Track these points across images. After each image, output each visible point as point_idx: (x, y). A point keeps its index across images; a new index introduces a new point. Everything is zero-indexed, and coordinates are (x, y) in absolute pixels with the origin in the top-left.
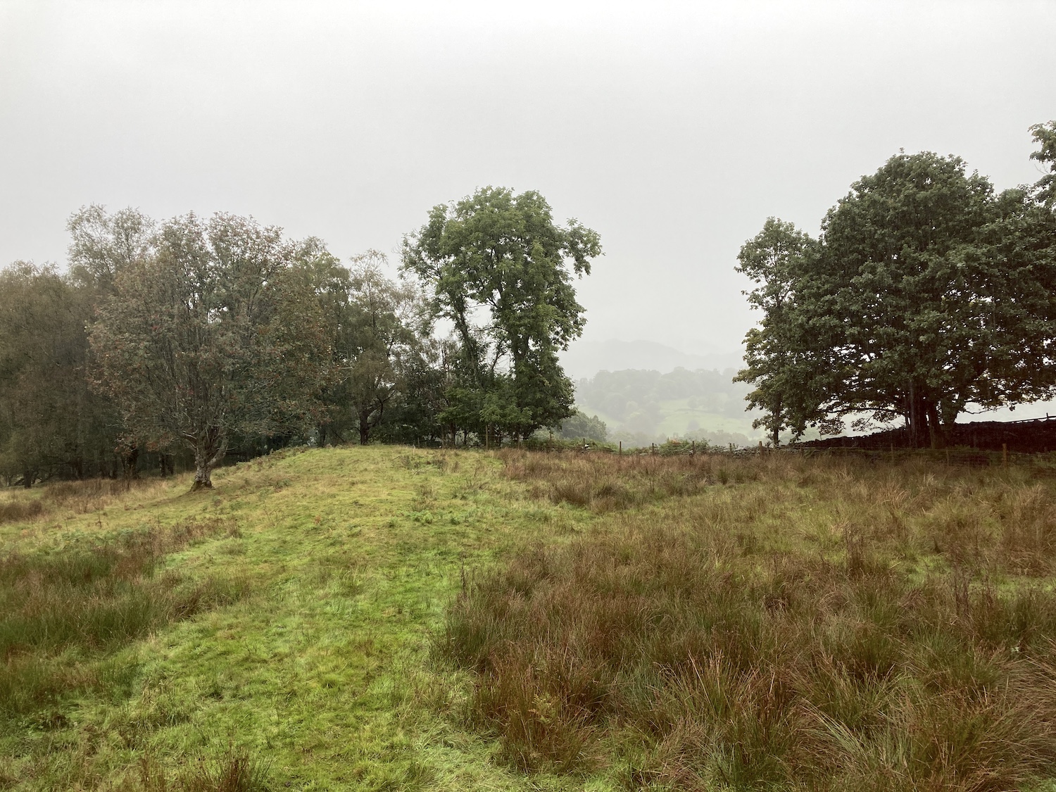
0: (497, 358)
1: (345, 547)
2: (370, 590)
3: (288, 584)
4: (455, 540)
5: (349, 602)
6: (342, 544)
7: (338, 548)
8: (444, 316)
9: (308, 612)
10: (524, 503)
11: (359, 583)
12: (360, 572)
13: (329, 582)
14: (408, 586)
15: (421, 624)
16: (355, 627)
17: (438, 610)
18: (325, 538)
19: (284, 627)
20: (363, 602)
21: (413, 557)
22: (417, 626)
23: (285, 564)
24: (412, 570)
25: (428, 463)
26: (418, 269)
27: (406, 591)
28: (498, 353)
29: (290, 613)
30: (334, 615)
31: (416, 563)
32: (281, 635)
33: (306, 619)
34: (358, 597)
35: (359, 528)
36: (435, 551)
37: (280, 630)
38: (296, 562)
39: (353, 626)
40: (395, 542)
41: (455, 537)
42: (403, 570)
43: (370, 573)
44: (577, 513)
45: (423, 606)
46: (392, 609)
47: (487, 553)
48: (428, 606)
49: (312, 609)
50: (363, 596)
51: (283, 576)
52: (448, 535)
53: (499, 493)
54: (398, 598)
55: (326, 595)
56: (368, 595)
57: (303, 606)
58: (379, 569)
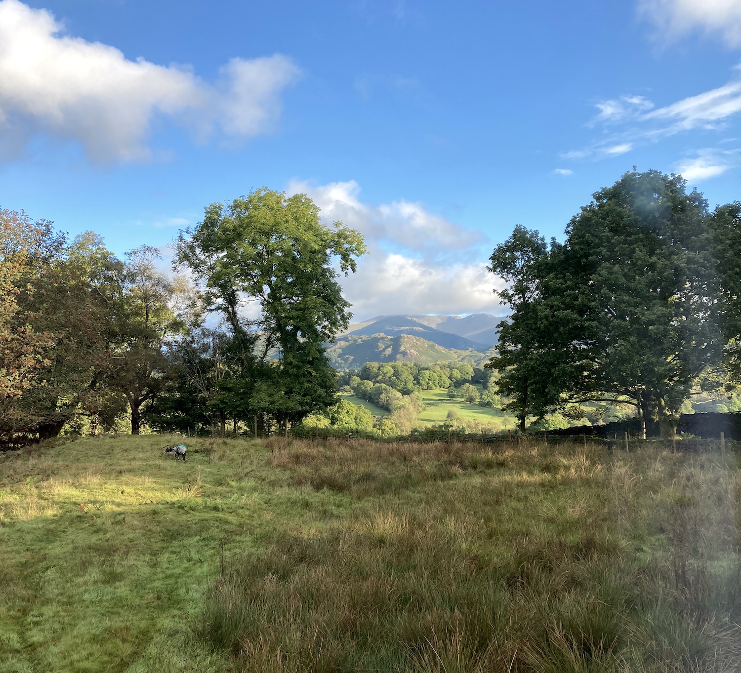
0: (267, 350)
1: (108, 535)
2: (131, 577)
3: (49, 572)
4: (218, 527)
5: (109, 589)
6: (105, 532)
7: (101, 536)
8: (215, 309)
9: (65, 600)
10: (286, 489)
11: (120, 570)
12: (122, 559)
13: (90, 569)
14: (169, 572)
15: (179, 609)
16: (113, 613)
17: (196, 595)
18: (89, 526)
19: (41, 615)
20: (122, 589)
21: (175, 543)
22: (175, 612)
23: (47, 552)
24: (174, 557)
25: (196, 452)
26: (191, 264)
27: (166, 577)
28: (268, 346)
29: (47, 602)
30: (92, 602)
31: (178, 550)
32: (36, 624)
33: (64, 608)
34: (117, 584)
35: (122, 516)
36: (198, 538)
37: (35, 619)
38: (58, 551)
39: (110, 613)
40: (159, 529)
41: (217, 524)
42: (164, 557)
43: (131, 560)
44: (338, 498)
45: (182, 591)
46: (151, 595)
47: (247, 539)
48: (187, 592)
49: (70, 597)
50: (122, 583)
51: (43, 564)
52: (212, 522)
53: (264, 480)
54: (157, 584)
55: (86, 583)
56: (128, 581)
57: (61, 594)
58: (141, 555)
